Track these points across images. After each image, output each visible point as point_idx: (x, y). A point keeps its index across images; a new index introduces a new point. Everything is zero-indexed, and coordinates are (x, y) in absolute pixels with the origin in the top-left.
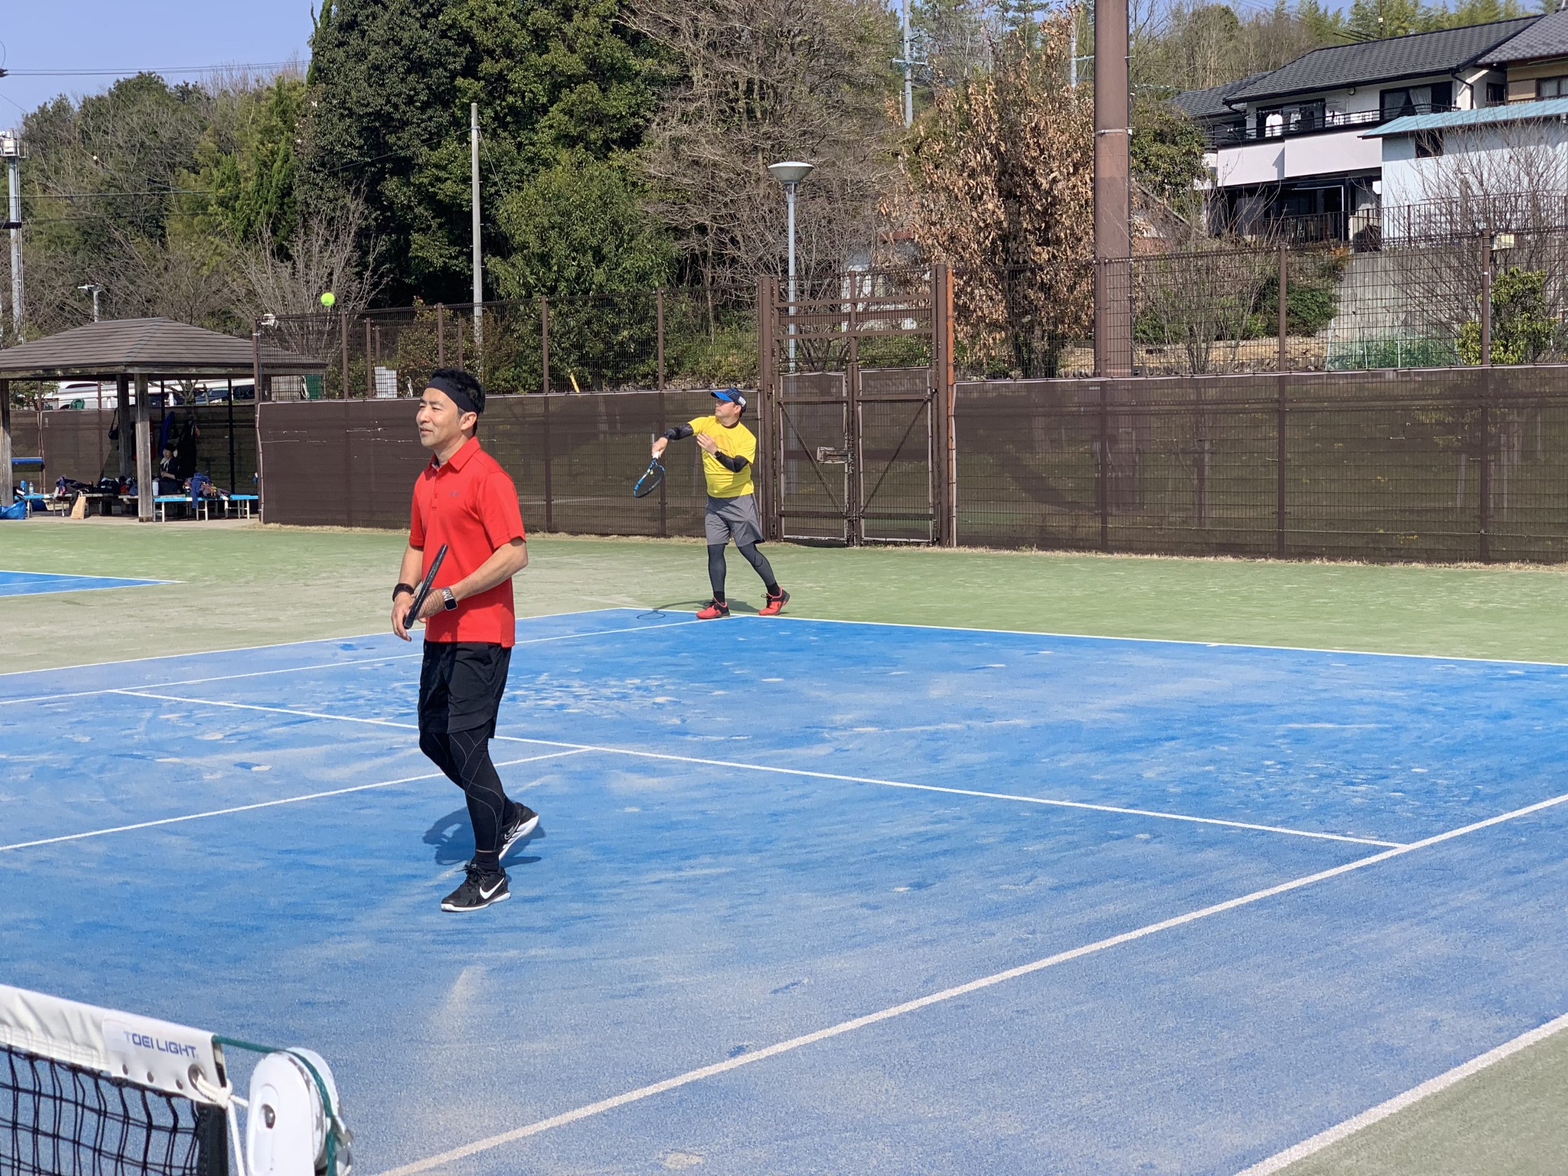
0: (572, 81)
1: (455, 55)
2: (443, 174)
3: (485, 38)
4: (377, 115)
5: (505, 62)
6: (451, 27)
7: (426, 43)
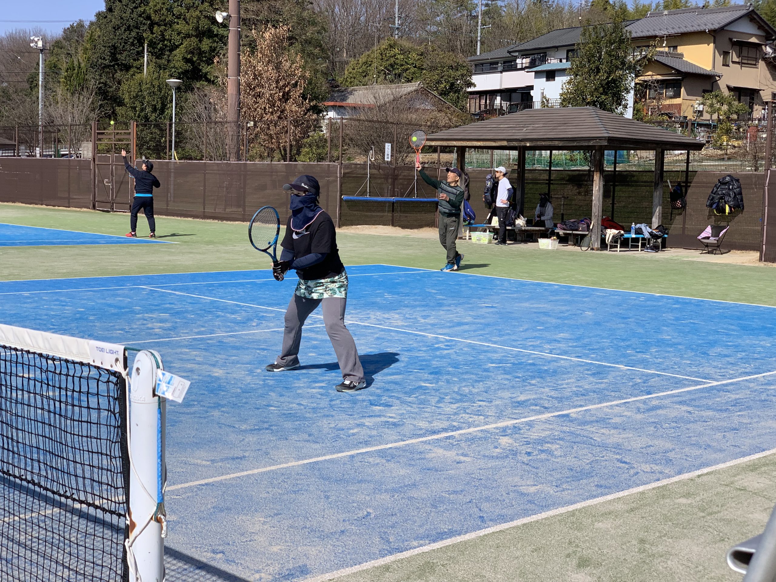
0: (188, 36)
1: (144, 24)
2: (138, 71)
3: (155, 18)
4: (113, 46)
5: (163, 27)
6: (144, 13)
7: (132, 19)
